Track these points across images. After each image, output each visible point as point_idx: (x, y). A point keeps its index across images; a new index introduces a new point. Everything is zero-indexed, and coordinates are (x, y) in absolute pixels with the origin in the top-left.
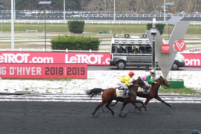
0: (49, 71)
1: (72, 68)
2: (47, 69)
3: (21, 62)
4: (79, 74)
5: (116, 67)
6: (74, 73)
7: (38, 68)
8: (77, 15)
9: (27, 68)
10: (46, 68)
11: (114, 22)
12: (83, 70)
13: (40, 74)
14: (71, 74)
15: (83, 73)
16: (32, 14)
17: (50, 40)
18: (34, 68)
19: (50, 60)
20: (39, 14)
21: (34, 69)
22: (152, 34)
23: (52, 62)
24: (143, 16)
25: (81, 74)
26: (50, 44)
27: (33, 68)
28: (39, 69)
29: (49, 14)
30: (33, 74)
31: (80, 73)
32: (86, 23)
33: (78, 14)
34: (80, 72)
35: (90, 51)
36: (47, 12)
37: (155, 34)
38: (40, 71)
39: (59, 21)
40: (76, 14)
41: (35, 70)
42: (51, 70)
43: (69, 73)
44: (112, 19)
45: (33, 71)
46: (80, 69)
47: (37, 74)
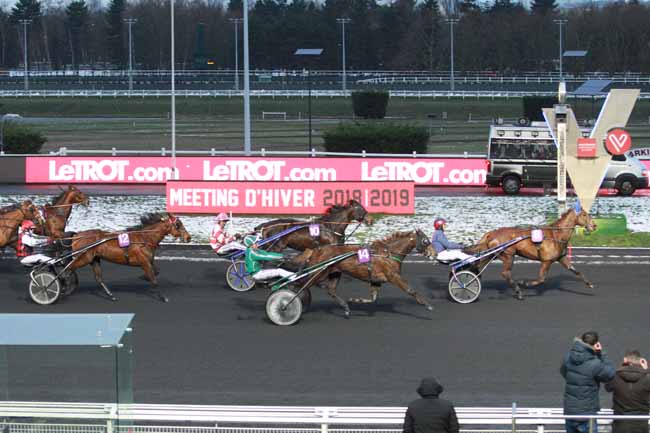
0: (330, 197)
1: (381, 191)
2: (328, 195)
3: (267, 178)
4: (395, 204)
5: (501, 189)
6: (387, 201)
7: (307, 192)
8: (372, 79)
9: (283, 192)
10: (326, 192)
11: (452, 95)
12: (404, 195)
13: (312, 205)
14: (378, 205)
15: (404, 201)
16: (274, 78)
17: (321, 133)
18: (300, 191)
19: (330, 175)
20: (288, 78)
21: (299, 194)
22: (558, 115)
23: (334, 178)
24: (514, 81)
25: (402, 204)
26: (322, 141)
27: (296, 192)
28: (309, 195)
29: (309, 78)
30: (296, 204)
31: (398, 202)
32: (391, 95)
33: (371, 77)
34: (399, 200)
35: (415, 154)
36: (305, 73)
37: (564, 115)
38: (313, 196)
39: (332, 93)
40: (367, 77)
41: (302, 195)
42: (336, 196)
43: (375, 201)
44: (447, 87)
45: (296, 198)
46: (398, 193)
47: (306, 205)
